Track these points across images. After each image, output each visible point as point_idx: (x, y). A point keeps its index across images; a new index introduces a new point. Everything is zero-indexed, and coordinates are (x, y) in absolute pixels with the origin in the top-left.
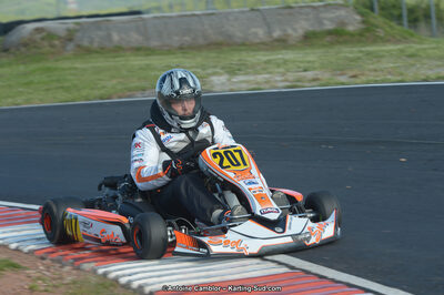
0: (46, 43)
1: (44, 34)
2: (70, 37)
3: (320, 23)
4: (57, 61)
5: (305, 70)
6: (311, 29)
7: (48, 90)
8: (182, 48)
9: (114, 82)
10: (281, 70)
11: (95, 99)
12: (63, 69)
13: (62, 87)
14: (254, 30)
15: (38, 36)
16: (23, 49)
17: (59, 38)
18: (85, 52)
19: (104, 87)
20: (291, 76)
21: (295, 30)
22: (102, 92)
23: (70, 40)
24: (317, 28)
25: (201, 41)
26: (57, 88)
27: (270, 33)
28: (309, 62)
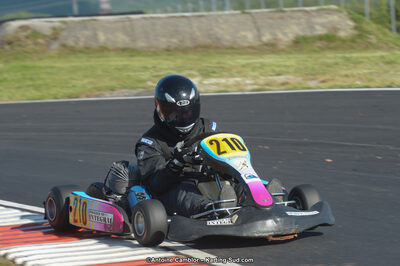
0: (30, 42)
1: (29, 32)
2: (55, 36)
3: (312, 27)
4: (41, 59)
5: (279, 75)
6: (301, 33)
7: (19, 87)
8: (168, 51)
9: (86, 81)
10: (256, 74)
11: (62, 97)
12: (40, 68)
13: (33, 86)
14: (243, 33)
15: (23, 34)
16: (7, 47)
17: (44, 36)
18: (69, 51)
19: (74, 86)
20: (262, 80)
21: (285, 34)
22: (71, 91)
23: (55, 38)
24: (308, 33)
25: (188, 43)
26: (29, 86)
27: (259, 36)
28: (285, 66)
